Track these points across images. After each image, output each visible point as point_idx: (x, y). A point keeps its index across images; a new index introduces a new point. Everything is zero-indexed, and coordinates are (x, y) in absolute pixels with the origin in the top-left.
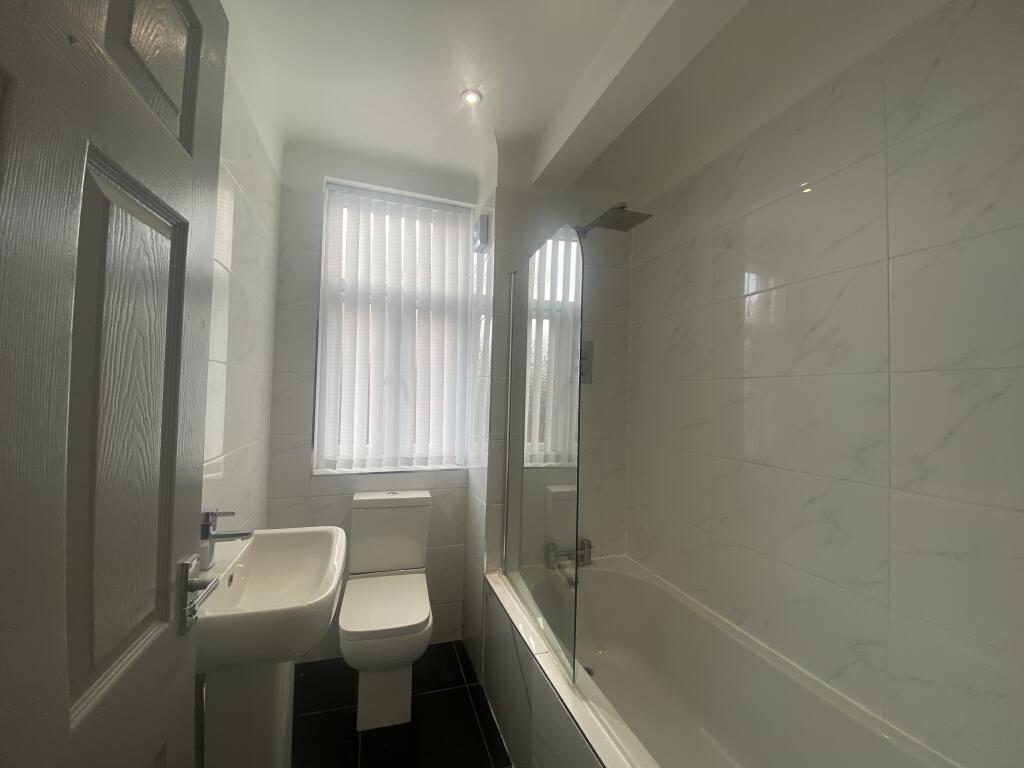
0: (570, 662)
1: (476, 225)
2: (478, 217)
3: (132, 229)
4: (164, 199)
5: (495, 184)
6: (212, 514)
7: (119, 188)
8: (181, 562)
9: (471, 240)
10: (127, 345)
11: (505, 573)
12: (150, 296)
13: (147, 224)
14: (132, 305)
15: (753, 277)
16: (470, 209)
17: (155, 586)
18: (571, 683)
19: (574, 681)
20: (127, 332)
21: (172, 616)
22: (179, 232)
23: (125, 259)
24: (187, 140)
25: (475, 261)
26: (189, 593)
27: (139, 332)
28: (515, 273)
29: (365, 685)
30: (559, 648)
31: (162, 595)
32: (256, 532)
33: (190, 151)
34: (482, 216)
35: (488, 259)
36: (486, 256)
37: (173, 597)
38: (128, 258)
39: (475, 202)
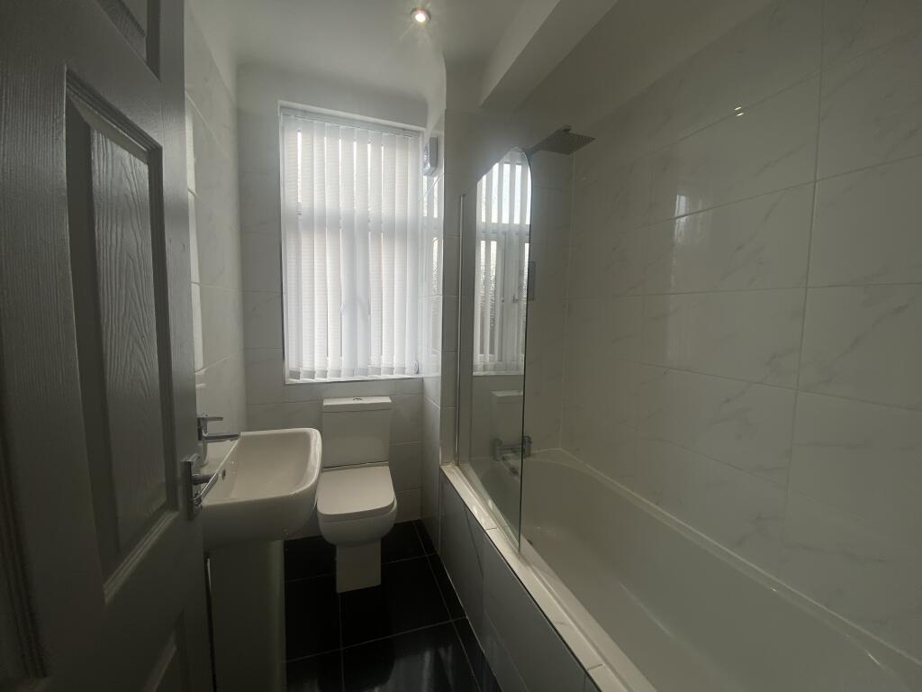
0: (515, 536)
1: (426, 147)
2: (427, 141)
3: (113, 154)
4: (137, 123)
5: (444, 107)
6: (203, 419)
7: (97, 113)
8: (183, 461)
9: (421, 164)
10: (120, 268)
11: (458, 465)
12: (135, 222)
13: (125, 149)
14: (119, 230)
15: (683, 199)
16: (419, 132)
17: (164, 480)
18: (517, 551)
19: (519, 550)
20: (118, 256)
21: (181, 505)
22: (154, 157)
23: (109, 184)
24: (153, 61)
25: (425, 184)
26: (194, 487)
27: (128, 254)
28: (464, 196)
29: (341, 557)
30: (506, 525)
31: (171, 487)
32: (243, 434)
33: (157, 73)
34: (431, 139)
35: (438, 182)
36: (435, 179)
37: (180, 488)
38: (111, 182)
39: (425, 126)
